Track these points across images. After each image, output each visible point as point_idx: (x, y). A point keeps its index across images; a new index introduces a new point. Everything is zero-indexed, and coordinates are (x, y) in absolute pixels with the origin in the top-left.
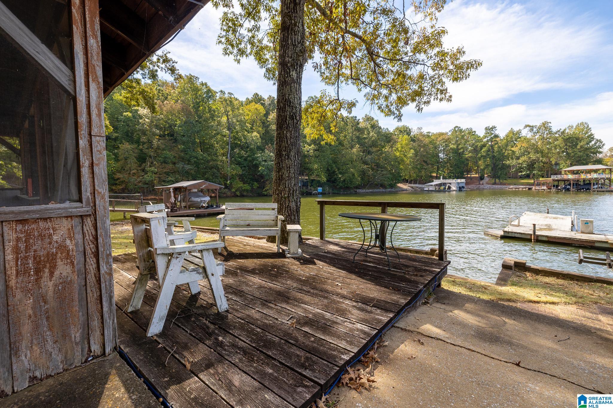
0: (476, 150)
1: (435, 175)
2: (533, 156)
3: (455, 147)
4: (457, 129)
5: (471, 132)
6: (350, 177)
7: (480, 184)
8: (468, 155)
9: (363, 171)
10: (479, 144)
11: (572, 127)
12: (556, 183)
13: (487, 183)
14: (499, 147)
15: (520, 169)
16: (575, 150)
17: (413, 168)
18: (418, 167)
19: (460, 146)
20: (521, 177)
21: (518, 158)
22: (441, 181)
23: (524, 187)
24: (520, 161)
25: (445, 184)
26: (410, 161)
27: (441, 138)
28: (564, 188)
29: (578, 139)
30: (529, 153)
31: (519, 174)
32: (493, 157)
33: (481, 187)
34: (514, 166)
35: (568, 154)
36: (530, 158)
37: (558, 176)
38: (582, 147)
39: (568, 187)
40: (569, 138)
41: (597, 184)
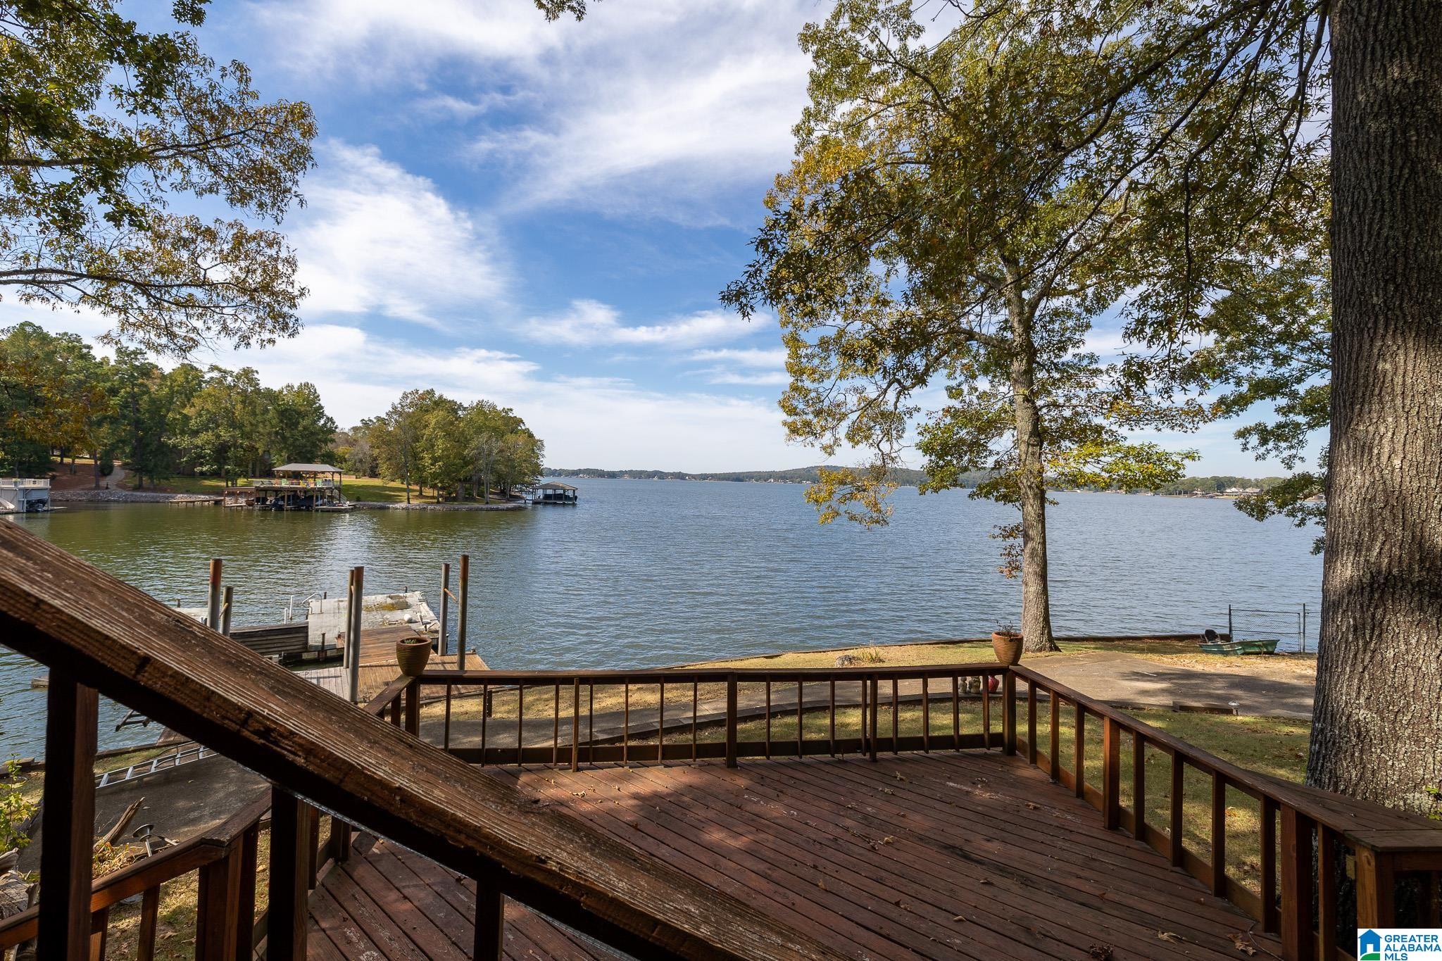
2: (225, 434)
5: (76, 346)
7: (98, 487)
10: (98, 386)
12: (262, 495)
13: (122, 486)
14: (153, 401)
15: (199, 458)
16: (295, 432)
20: (203, 475)
21: (195, 433)
23: (207, 497)
28: (275, 505)
29: (299, 413)
30: (218, 426)
31: (198, 469)
32: (138, 424)
33: (103, 495)
34: (186, 451)
35: (284, 438)
36: (218, 436)
37: (266, 481)
38: (305, 428)
39: (281, 503)
40: (286, 410)
41: (322, 497)
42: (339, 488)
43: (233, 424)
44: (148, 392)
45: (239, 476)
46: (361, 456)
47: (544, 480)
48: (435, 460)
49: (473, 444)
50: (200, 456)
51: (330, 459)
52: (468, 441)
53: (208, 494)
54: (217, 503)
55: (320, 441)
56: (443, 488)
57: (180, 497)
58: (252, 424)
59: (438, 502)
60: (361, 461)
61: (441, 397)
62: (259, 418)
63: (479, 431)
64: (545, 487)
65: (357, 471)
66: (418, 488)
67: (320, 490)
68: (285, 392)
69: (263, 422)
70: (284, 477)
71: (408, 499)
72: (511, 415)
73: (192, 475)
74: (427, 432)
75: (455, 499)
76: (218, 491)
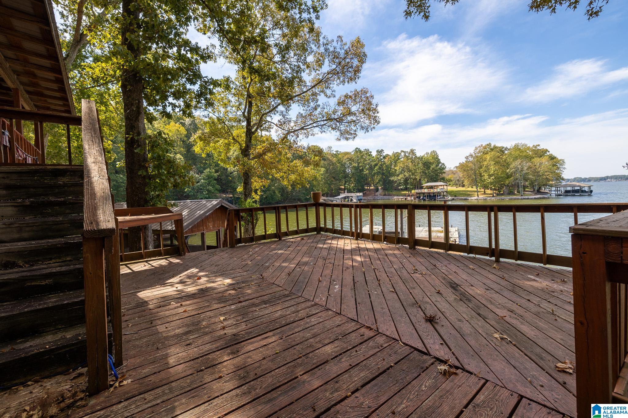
0: (371, 168)
1: (343, 187)
2: (407, 174)
3: (356, 165)
4: (357, 150)
5: (368, 153)
6: (271, 194)
7: (375, 195)
8: (366, 172)
9: (283, 188)
10: (373, 164)
11: (428, 153)
12: (418, 195)
13: (380, 195)
14: (386, 166)
15: (399, 184)
16: (430, 171)
17: (325, 183)
18: (329, 182)
19: (360, 165)
20: (402, 190)
21: (398, 175)
22: (346, 194)
23: (403, 197)
24: (399, 178)
25: (348, 197)
26: (322, 178)
27: (346, 157)
28: (423, 199)
29: (430, 163)
30: (404, 172)
31: (399, 188)
32: (383, 174)
33: (376, 197)
34: (396, 181)
35: (426, 173)
36: (405, 176)
37: (419, 190)
38: (433, 169)
39: (425, 198)
40: (426, 162)
41: (440, 195)
42: (447, 192)
43: (410, 171)
44: (385, 163)
45: (413, 189)
46: (458, 178)
47: (564, 183)
48: (490, 176)
49: (512, 166)
50: (400, 183)
51: (443, 180)
52: (509, 165)
53: (402, 196)
54: (406, 199)
55: (439, 173)
56: (495, 189)
57: (395, 197)
58: (414, 170)
59: (493, 196)
60: (458, 180)
61: (494, 146)
62: (417, 167)
63: (516, 158)
64: (565, 186)
65: (457, 184)
66: (483, 190)
67: (438, 193)
68: (426, 156)
69: (418, 168)
70: (426, 188)
71: (478, 195)
72: (538, 148)
73: (399, 190)
74: (485, 163)
75: (502, 194)
76: (405, 195)
